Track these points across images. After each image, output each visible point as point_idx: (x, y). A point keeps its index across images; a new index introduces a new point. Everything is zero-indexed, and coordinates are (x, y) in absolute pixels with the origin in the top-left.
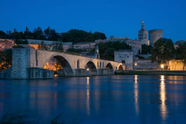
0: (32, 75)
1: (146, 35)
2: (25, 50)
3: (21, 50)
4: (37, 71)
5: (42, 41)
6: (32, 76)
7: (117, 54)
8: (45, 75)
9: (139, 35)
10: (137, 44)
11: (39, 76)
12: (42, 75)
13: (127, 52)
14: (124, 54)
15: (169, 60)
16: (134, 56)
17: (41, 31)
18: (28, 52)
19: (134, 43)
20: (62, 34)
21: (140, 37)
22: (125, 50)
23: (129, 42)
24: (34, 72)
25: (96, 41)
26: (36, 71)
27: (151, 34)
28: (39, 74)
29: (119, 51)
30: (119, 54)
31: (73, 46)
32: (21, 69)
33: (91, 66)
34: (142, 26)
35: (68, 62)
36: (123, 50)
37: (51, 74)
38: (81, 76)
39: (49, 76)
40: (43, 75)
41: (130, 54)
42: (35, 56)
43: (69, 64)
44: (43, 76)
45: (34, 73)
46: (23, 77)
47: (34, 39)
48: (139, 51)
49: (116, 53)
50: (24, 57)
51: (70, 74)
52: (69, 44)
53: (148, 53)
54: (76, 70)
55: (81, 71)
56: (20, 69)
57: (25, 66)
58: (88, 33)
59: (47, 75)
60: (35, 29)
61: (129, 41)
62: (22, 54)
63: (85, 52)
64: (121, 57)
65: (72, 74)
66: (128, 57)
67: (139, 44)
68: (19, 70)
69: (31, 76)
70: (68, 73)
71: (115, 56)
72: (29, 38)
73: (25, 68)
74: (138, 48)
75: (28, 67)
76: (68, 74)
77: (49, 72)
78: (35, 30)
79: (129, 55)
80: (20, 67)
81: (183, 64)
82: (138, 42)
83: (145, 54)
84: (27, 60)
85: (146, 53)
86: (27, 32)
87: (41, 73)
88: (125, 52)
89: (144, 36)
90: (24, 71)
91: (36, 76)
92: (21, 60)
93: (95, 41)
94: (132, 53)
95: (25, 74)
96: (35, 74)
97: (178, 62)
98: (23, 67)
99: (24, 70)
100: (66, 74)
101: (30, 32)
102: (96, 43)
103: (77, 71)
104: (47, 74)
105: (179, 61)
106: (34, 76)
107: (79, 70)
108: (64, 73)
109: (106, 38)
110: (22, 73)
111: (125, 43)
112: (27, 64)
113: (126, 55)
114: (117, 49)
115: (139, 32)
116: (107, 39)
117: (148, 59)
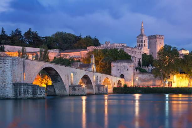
0: (20, 93)
1: (145, 41)
2: (10, 60)
3: (6, 59)
4: (26, 88)
5: (23, 47)
6: (20, 95)
7: (115, 66)
8: (35, 93)
9: (137, 41)
10: (137, 53)
11: (28, 95)
12: (31, 93)
13: (126, 64)
14: (123, 66)
15: (173, 74)
16: (134, 69)
17: (20, 34)
18: (14, 62)
19: (133, 51)
20: (46, 38)
21: (139, 44)
22: (123, 61)
23: (127, 50)
24: (22, 88)
25: (88, 48)
26: (24, 88)
27: (151, 40)
28: (28, 91)
29: (117, 61)
30: (117, 66)
31: (60, 55)
32: (7, 85)
33: (86, 81)
34: (141, 30)
35: (60, 77)
36: (122, 61)
37: (42, 91)
38: (76, 94)
39: (40, 95)
40: (33, 93)
41: (131, 67)
42: (22, 67)
43: (61, 79)
44: (33, 95)
45: (22, 90)
46: (9, 96)
47: (12, 45)
48: (139, 62)
49: (114, 64)
50: (10, 68)
51: (62, 92)
52: (55, 51)
53: (150, 65)
54: (69, 86)
55: (75, 87)
56: (5, 85)
57: (11, 81)
58: (78, 37)
59: (37, 93)
60: (12, 31)
61: (128, 48)
62: (7, 64)
63: (79, 63)
64: (119, 70)
65: (65, 92)
66: (128, 70)
67: (139, 53)
68: (3, 86)
69: (18, 94)
70: (60, 90)
71: (112, 68)
72: (6, 44)
73: (11, 83)
74: (138, 58)
75: (14, 82)
76: (60, 93)
77: (40, 89)
78: (12, 33)
79: (128, 67)
80: (4, 82)
81: (188, 79)
82: (138, 51)
83: (146, 66)
84: (13, 73)
85: (148, 65)
86: (3, 36)
87: (30, 91)
88: (124, 64)
89: (144, 43)
90: (10, 88)
91: (24, 95)
92: (6, 72)
93: (86, 49)
94: (132, 65)
95: (11, 92)
96: (22, 92)
97: (182, 77)
98: (9, 82)
99: (10, 86)
100: (57, 92)
101: (6, 35)
102: (89, 51)
103: (71, 88)
104: (37, 91)
105: (184, 75)
106: (22, 94)
107: (73, 87)
108: (55, 91)
109: (100, 45)
110: (8, 89)
111: (124, 51)
112: (13, 78)
113: (125, 67)
114: (115, 60)
115: (137, 37)
116: (102, 46)
117: (151, 73)
